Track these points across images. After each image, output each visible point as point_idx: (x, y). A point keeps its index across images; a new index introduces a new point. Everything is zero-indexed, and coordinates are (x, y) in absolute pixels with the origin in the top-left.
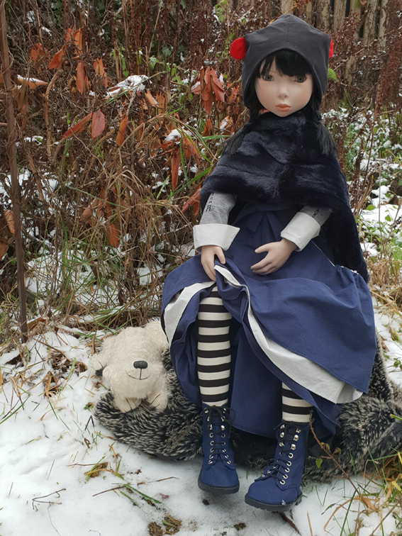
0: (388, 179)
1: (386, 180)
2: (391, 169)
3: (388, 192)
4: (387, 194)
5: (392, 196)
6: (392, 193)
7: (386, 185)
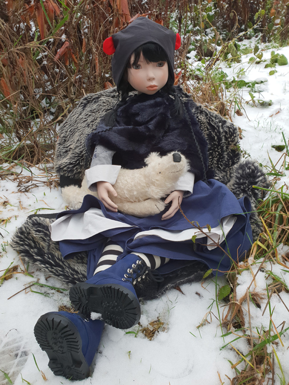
0: (196, 46)
1: (194, 47)
2: (196, 40)
3: (196, 55)
4: (196, 56)
5: (199, 57)
6: (199, 55)
7: (195, 50)
